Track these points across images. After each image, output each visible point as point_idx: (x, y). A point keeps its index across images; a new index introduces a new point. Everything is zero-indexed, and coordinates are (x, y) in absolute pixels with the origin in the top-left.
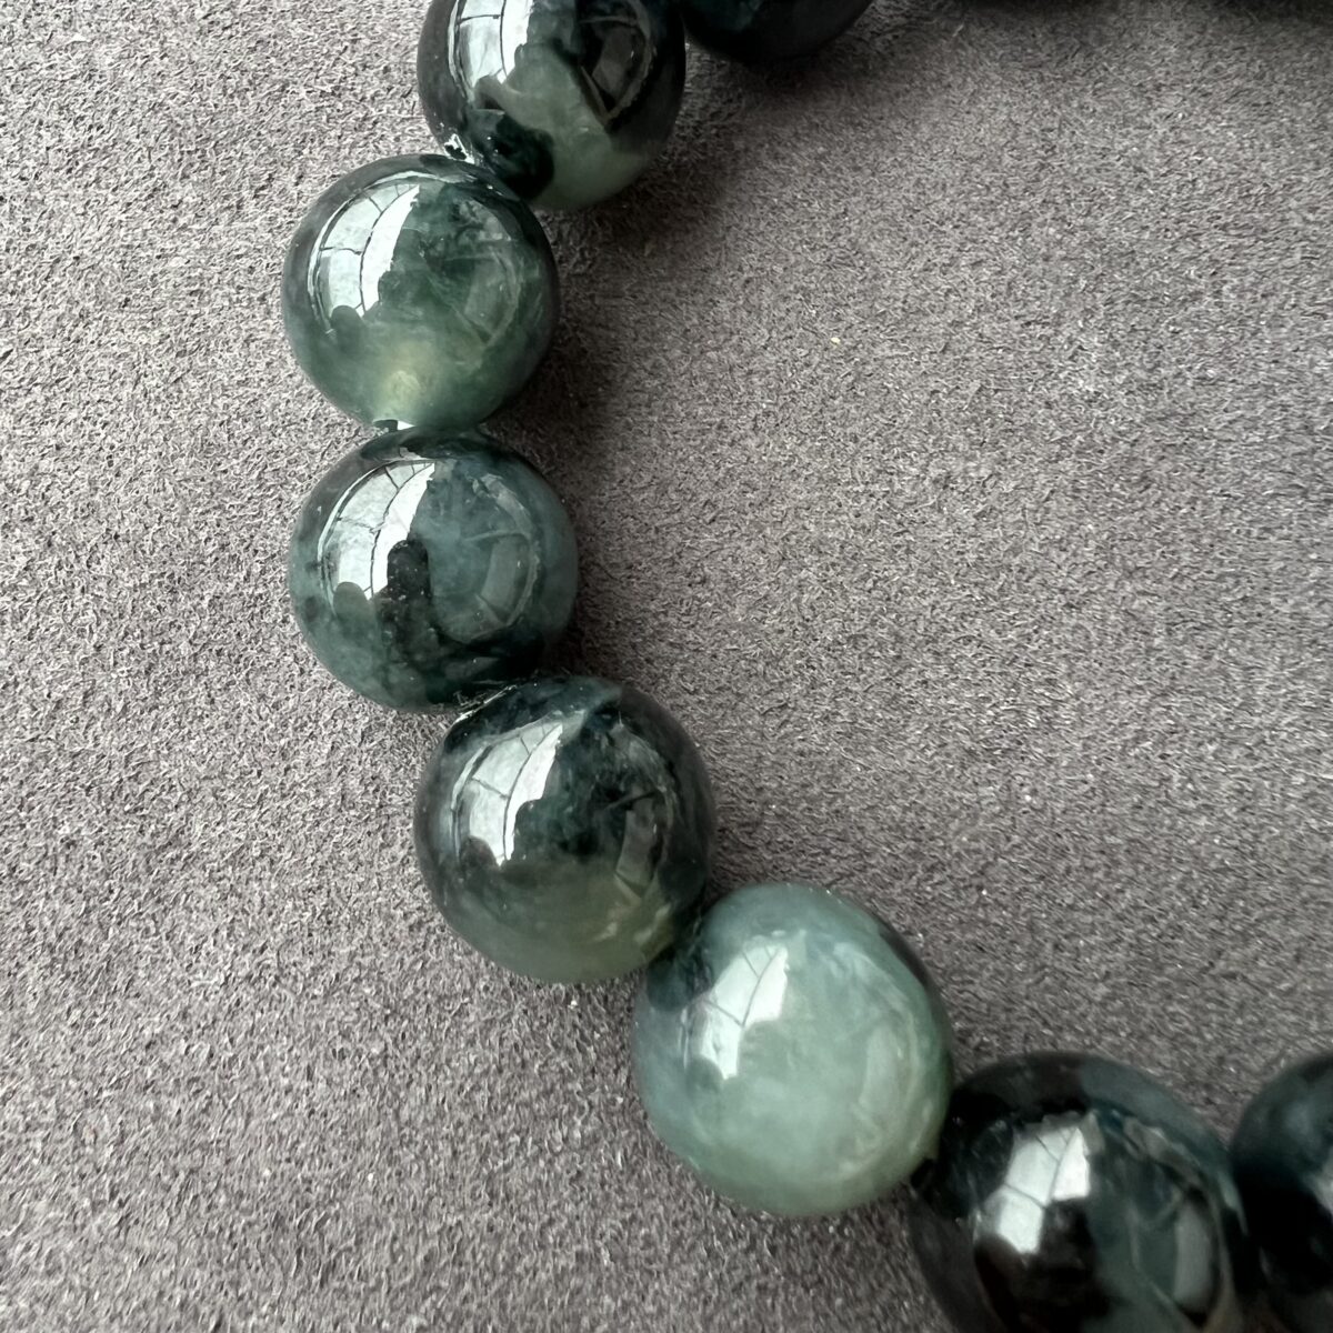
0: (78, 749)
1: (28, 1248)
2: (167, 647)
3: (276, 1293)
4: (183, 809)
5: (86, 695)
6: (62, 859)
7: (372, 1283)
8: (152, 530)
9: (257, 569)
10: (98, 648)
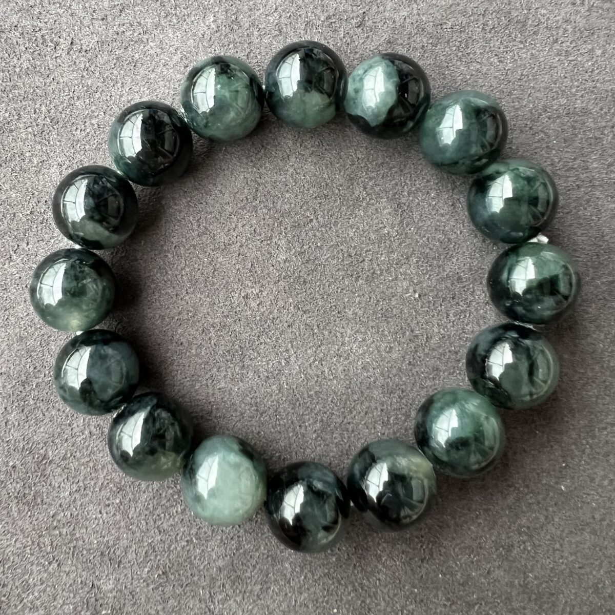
0: (8, 440)
1: (34, 579)
2: (26, 403)
3: (106, 572)
4: (44, 448)
5: (6, 423)
6: (12, 472)
7: (132, 563)
8: (12, 369)
9: (47, 372)
10: (6, 408)
